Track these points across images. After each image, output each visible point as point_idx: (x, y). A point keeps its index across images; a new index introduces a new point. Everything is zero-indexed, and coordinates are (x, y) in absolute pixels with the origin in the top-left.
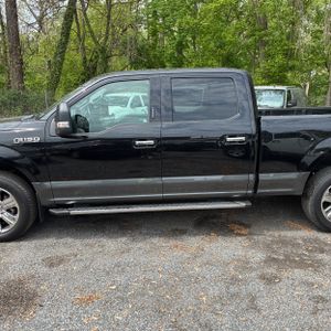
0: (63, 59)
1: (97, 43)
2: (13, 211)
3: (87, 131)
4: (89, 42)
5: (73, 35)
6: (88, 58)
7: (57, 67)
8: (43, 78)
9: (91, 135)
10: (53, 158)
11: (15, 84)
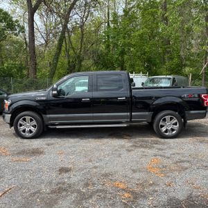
0: (57, 62)
1: (75, 53)
2: (34, 126)
3: (64, 95)
4: (71, 52)
5: (63, 49)
6: (71, 60)
7: (54, 66)
8: (46, 71)
9: (66, 97)
10: (51, 107)
11: (32, 75)
